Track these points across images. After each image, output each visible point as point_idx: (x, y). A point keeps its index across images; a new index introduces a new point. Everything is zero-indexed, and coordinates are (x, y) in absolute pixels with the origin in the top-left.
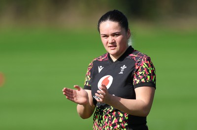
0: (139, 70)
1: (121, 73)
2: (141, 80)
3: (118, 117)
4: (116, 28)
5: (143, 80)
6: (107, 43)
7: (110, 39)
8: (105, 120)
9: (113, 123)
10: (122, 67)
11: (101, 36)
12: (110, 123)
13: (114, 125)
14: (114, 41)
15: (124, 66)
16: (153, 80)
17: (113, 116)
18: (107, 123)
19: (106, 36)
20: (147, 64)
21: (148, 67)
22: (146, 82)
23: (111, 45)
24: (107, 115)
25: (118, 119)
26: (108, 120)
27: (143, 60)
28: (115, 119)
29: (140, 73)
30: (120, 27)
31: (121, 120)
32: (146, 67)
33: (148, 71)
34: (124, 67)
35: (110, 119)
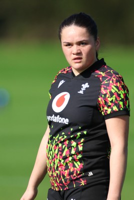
0: (107, 96)
1: (81, 92)
2: (112, 109)
3: (70, 147)
4: (83, 35)
5: (115, 108)
6: (71, 53)
7: (75, 49)
8: (55, 150)
9: (64, 154)
10: (83, 85)
11: (63, 44)
12: (61, 155)
13: (65, 158)
14: (79, 51)
15: (87, 84)
16: (127, 105)
17: (64, 146)
18: (57, 155)
19: (69, 44)
20: (117, 87)
21: (119, 91)
22: (119, 110)
23: (76, 56)
24: (57, 145)
25: (70, 151)
26: (59, 151)
27: (111, 82)
28: (66, 150)
29: (110, 99)
30: (88, 34)
31: (73, 152)
32: (116, 91)
33: (119, 95)
34: (85, 86)
35: (60, 149)
